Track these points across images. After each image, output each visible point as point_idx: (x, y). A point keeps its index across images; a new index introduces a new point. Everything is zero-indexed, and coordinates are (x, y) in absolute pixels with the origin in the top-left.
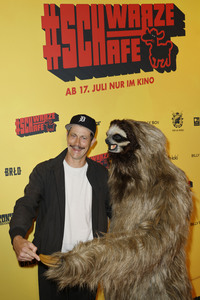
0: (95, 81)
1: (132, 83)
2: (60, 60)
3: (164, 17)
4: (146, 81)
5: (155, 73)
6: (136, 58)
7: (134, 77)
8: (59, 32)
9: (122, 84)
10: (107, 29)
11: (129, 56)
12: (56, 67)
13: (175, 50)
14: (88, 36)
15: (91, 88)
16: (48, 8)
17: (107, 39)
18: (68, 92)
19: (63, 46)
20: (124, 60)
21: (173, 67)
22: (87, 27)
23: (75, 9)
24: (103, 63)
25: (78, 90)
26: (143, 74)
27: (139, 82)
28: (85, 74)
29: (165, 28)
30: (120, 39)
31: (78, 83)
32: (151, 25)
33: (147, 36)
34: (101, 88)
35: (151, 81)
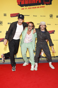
0: (29, 7)
1: (38, 7)
2: (21, 3)
4: (42, 7)
5: (45, 5)
9: (36, 8)
11: (38, 2)
12: (20, 4)
15: (27, 8)
18: (22, 9)
20: (37, 2)
21: (51, 4)
24: (31, 3)
25: (24, 9)
26: (41, 5)
27: (40, 7)
31: (24, 7)
34: (30, 8)
35: (44, 7)
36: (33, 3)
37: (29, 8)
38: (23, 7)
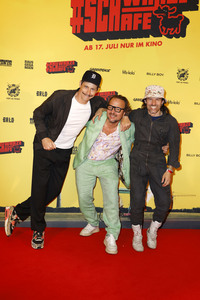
0: (108, 42)
1: (141, 45)
2: (82, 27)
4: (154, 44)
5: (163, 39)
6: (146, 27)
7: (144, 40)
8: (83, 9)
9: (132, 45)
10: (122, 6)
11: (140, 26)
12: (79, 31)
13: (187, 21)
14: (106, 11)
15: (104, 46)
17: (121, 13)
18: (86, 48)
19: (85, 18)
20: (136, 28)
21: (183, 34)
22: (106, 5)
24: (117, 29)
25: (94, 47)
26: (152, 39)
27: (147, 44)
28: (101, 36)
29: (178, 5)
30: (133, 13)
31: (94, 42)
32: (163, 2)
33: (159, 11)
34: (113, 46)
35: (159, 44)
36: (123, 29)
37: (108, 47)
38: (88, 43)
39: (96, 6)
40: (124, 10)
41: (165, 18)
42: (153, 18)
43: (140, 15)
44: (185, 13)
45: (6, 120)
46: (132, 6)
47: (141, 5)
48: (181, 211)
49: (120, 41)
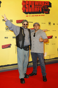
0: (32, 14)
1: (40, 15)
3: (47, 4)
4: (43, 15)
5: (45, 14)
6: (41, 11)
7: (40, 14)
9: (38, 16)
10: (35, 5)
11: (39, 10)
14: (31, 6)
15: (31, 16)
16: (23, 1)
17: (35, 7)
18: (27, 16)
19: (26, 8)
20: (38, 11)
21: (49, 13)
22: (31, 5)
23: (28, 1)
24: (34, 11)
25: (29, 16)
26: (42, 14)
28: (30, 13)
29: (47, 6)
30: (37, 7)
32: (44, 5)
33: (43, 7)
34: (33, 16)
35: (44, 15)
37: (32, 16)
38: (27, 15)
39: (28, 5)
40: (35, 6)
41: (45, 9)
42: (42, 9)
43: (39, 8)
44: (49, 8)
45: (5, 38)
46: (37, 5)
47: (39, 5)
48: (52, 59)
49: (35, 14)
